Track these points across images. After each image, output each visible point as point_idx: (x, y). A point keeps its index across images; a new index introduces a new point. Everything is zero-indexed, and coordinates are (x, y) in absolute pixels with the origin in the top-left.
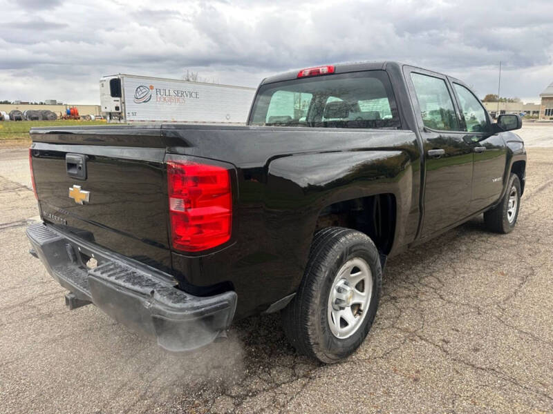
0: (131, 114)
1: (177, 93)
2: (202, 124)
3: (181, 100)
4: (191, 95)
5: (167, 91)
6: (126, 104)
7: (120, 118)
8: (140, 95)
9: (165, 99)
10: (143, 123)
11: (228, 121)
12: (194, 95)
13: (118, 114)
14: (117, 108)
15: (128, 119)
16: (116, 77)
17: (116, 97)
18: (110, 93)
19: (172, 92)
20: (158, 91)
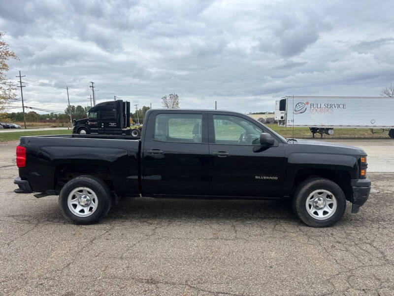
0: (290, 121)
1: (327, 106)
2: (347, 127)
3: (330, 110)
4: (339, 106)
5: (319, 105)
6: (288, 115)
7: (284, 124)
8: (298, 108)
9: (316, 110)
10: (298, 126)
11: (373, 125)
12: (341, 106)
13: (283, 121)
14: (282, 118)
15: (288, 124)
16: (284, 98)
17: (283, 110)
18: (279, 109)
19: (323, 106)
20: (312, 105)
